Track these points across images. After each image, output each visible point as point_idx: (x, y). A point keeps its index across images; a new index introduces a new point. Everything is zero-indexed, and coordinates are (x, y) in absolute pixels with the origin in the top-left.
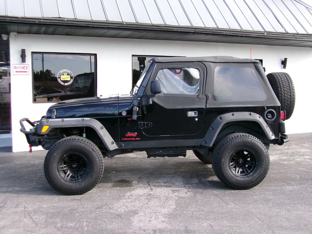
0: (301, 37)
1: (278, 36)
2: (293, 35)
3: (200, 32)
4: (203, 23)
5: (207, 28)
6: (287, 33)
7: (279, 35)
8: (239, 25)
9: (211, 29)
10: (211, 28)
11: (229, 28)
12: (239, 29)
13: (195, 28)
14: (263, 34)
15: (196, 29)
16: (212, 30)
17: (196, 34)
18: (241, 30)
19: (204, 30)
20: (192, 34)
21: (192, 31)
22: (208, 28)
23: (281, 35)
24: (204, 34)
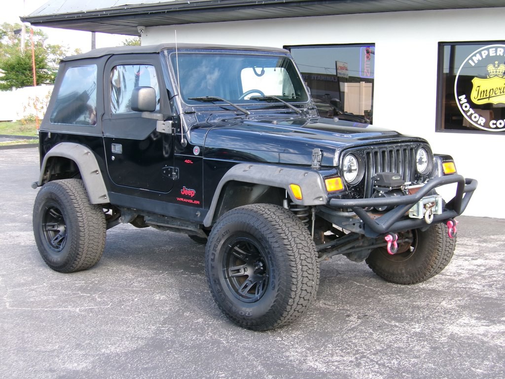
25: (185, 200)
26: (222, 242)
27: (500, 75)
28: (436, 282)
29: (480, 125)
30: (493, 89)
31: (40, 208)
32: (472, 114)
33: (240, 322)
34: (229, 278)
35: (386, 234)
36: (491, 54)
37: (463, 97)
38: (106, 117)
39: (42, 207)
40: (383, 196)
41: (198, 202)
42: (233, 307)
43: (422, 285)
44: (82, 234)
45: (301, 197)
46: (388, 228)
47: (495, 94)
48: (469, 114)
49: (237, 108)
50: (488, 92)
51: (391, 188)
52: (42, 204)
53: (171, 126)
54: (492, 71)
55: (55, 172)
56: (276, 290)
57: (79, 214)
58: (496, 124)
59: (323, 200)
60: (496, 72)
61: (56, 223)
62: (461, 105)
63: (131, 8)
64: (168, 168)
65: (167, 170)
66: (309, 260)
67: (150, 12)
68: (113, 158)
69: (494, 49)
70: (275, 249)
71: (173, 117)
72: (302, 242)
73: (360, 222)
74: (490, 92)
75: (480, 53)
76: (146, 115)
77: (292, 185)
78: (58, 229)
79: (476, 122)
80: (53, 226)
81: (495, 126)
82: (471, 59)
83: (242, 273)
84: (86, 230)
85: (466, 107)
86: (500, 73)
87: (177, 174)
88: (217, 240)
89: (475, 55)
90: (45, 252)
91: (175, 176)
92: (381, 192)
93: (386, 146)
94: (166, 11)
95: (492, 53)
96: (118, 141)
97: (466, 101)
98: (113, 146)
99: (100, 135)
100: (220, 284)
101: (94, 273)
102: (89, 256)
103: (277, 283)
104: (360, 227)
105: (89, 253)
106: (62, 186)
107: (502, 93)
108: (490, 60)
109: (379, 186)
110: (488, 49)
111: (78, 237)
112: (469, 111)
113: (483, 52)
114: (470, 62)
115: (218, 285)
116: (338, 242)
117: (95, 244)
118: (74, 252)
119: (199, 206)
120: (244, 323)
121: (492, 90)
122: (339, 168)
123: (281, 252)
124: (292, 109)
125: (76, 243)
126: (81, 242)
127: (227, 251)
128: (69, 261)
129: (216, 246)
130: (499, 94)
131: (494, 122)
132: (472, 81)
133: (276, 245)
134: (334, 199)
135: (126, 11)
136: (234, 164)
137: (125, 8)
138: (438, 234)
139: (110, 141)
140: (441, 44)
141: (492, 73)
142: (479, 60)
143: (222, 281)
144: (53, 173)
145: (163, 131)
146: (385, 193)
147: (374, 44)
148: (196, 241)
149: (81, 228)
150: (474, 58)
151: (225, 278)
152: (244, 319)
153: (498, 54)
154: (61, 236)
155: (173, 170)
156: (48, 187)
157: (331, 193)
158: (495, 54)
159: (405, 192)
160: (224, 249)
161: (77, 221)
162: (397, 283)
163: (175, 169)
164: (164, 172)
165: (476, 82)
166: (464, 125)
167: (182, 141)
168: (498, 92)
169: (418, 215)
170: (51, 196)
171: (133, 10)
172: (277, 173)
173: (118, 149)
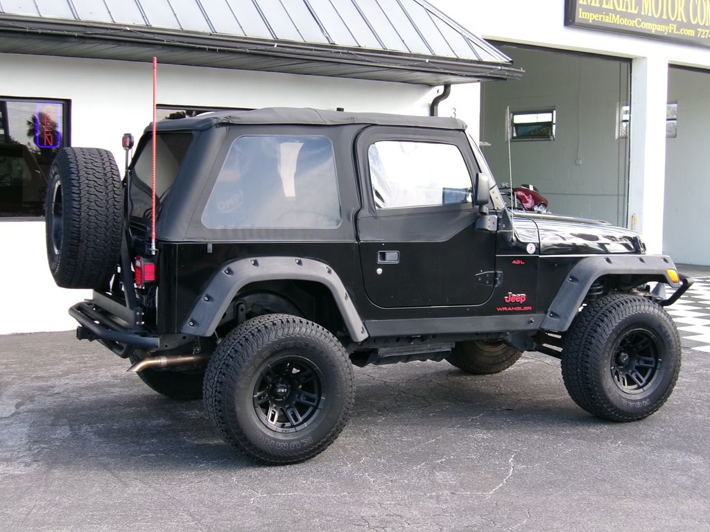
0: (367, 59)
1: (308, 52)
2: (346, 51)
3: (98, 36)
4: (109, 12)
5: (117, 25)
6: (333, 46)
7: (312, 50)
8: (208, 20)
9: (128, 29)
10: (129, 26)
11: (178, 28)
12: (205, 31)
13: (85, 26)
14: (268, 48)
15: (87, 29)
16: (130, 31)
17: (88, 41)
18: (211, 35)
19: (108, 32)
20: (77, 40)
21: (76, 34)
22: (121, 25)
23: (315, 50)
24: (110, 42)
25: (510, 309)
38: (364, 213)
41: (530, 308)
45: (677, 279)
65: (483, 276)
68: (379, 271)
71: (496, 210)
77: (669, 270)
87: (500, 279)
96: (391, 246)
98: (380, 255)
145: (489, 229)
163: (496, 274)
164: (479, 279)
167: (511, 238)
173: (392, 257)
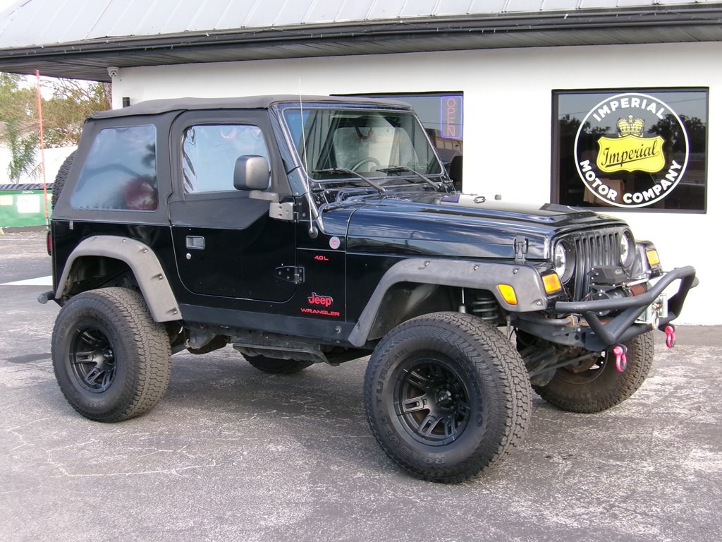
9: (401, 22)
25: (315, 311)
26: (394, 366)
27: (636, 133)
28: (629, 407)
29: (611, 200)
30: (626, 152)
31: (67, 332)
32: (598, 186)
33: (425, 473)
34: (404, 414)
35: (615, 345)
36: (623, 106)
37: (586, 163)
38: (175, 198)
39: (71, 330)
40: (604, 297)
41: (338, 314)
42: (414, 454)
43: (611, 413)
44: (142, 365)
45: (515, 300)
46: (618, 337)
47: (630, 158)
48: (594, 185)
49: (369, 183)
50: (620, 155)
51: (614, 285)
52: (71, 325)
53: (292, 210)
54: (624, 128)
55: (78, 279)
56: (485, 426)
57: (137, 337)
58: (631, 198)
59: (542, 304)
60: (631, 129)
61: (90, 352)
62: (584, 174)
63: (116, 42)
64: (286, 268)
65: (284, 270)
66: (522, 384)
67: (146, 47)
68: (189, 256)
69: (627, 99)
70: (482, 372)
71: (295, 197)
72: (513, 361)
73: (577, 332)
74: (622, 156)
75: (608, 104)
76: (255, 195)
77: (500, 286)
78: (94, 360)
79: (605, 196)
80: (86, 357)
81: (630, 201)
82: (596, 112)
83: (420, 407)
84: (148, 360)
85: (590, 176)
86: (637, 131)
87: (301, 275)
88: (387, 363)
89: (601, 107)
90: (76, 393)
91: (298, 278)
92: (601, 291)
93: (593, 231)
94: (172, 46)
95: (624, 104)
96: (196, 232)
97: (590, 168)
98: (187, 240)
99: (166, 224)
100: (391, 424)
101: (153, 420)
102: (149, 396)
103: (485, 417)
104: (577, 338)
105: (150, 392)
106: (106, 298)
107: (639, 158)
108: (621, 113)
109: (596, 283)
110: (619, 100)
111: (137, 370)
112: (594, 181)
113: (612, 104)
114: (595, 115)
115: (388, 425)
116: (532, 360)
117: (159, 378)
118: (129, 392)
119: (341, 318)
120: (432, 474)
121: (625, 154)
122: (550, 261)
123: (491, 375)
124: (429, 183)
125: (133, 378)
126: (140, 377)
127: (401, 378)
128: (120, 405)
129: (384, 372)
130: (635, 158)
131: (630, 195)
132: (598, 141)
133: (484, 366)
134: (560, 302)
135: (109, 46)
136: (399, 260)
137: (107, 41)
138: (636, 345)
139: (183, 232)
140: (556, 93)
141: (625, 131)
142: (606, 114)
143: (394, 418)
144: (75, 280)
145: (280, 217)
146: (606, 292)
147: (462, 92)
148: (262, 370)
149: (141, 357)
150: (600, 111)
151: (398, 415)
152: (432, 468)
153: (633, 106)
154: (99, 370)
155: (296, 271)
156: (82, 300)
157: (551, 295)
158: (628, 106)
159: (627, 290)
160: (397, 376)
161: (134, 347)
162: (578, 412)
163: (298, 269)
164: (280, 273)
165: (603, 142)
166: (584, 200)
167: (311, 230)
168: (633, 156)
169: (646, 319)
170: (88, 313)
171: (119, 44)
172: (471, 270)
173: (197, 243)
